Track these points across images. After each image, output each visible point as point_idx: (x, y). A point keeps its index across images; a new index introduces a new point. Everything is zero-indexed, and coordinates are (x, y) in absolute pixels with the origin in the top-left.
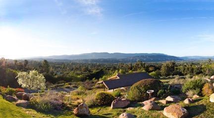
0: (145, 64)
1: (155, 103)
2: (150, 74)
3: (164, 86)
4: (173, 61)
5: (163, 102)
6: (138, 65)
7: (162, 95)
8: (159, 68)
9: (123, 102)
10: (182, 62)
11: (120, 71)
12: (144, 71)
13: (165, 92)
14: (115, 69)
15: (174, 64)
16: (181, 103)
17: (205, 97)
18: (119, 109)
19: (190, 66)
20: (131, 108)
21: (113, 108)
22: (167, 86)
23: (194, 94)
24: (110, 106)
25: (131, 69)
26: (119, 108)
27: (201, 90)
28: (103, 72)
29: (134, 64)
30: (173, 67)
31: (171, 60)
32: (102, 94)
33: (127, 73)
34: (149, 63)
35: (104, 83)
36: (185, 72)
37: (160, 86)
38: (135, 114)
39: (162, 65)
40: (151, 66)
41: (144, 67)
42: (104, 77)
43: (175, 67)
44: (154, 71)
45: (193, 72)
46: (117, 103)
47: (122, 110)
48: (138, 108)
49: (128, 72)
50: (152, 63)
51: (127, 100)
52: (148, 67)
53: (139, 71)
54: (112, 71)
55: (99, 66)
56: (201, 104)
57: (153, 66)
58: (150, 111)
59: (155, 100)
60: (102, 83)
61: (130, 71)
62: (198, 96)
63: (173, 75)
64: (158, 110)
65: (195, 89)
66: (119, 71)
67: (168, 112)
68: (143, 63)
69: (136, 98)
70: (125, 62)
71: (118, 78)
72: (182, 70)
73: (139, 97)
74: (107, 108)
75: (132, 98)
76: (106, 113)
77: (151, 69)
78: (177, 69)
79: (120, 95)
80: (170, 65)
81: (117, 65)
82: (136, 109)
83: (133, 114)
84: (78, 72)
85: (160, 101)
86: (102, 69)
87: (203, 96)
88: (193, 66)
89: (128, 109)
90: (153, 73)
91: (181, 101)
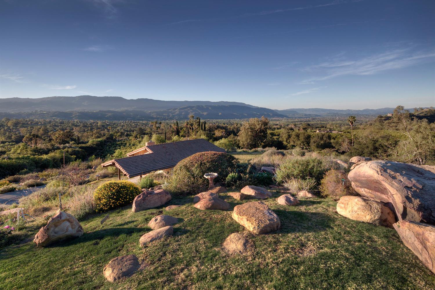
0: (205, 123)
1: (220, 196)
2: (217, 143)
3: (239, 166)
4: (263, 118)
5: (235, 197)
6: (192, 125)
7: (235, 182)
8: (235, 132)
9: (156, 197)
10: (283, 121)
11: (154, 137)
12: (203, 137)
13: (240, 178)
14: (142, 133)
15: (265, 124)
16: (270, 203)
17: (326, 200)
18: (150, 211)
19: (302, 131)
20: (174, 207)
21: (136, 211)
22: (245, 166)
23: (300, 189)
24: (131, 207)
25: (178, 133)
26: (149, 209)
27: (319, 184)
28: (115, 140)
29: (183, 124)
30: (264, 131)
31: (259, 117)
32: (110, 186)
33: (168, 142)
34: (214, 121)
35: (117, 165)
36: (292, 143)
37: (232, 166)
38: (180, 216)
39: (241, 125)
40: (218, 127)
41: (205, 130)
42: (117, 152)
43: (269, 132)
44: (225, 138)
45: (308, 143)
46: (144, 199)
47: (154, 211)
48: (187, 205)
49: (170, 139)
50: (222, 122)
51: (166, 192)
52: (211, 130)
53: (193, 137)
54: (136, 137)
55: (104, 127)
56: (314, 211)
57: (222, 128)
58: (208, 212)
59: (220, 191)
60: (114, 164)
61: (175, 138)
62: (310, 195)
63: (264, 147)
64: (223, 210)
65: (303, 178)
66: (150, 137)
67: (240, 213)
68: (202, 121)
69: (185, 189)
70: (165, 119)
71: (150, 152)
72: (283, 138)
73: (189, 186)
74: (124, 212)
75: (176, 187)
76: (120, 222)
77: (218, 133)
78: (273, 134)
79: (152, 185)
80: (258, 127)
81: (146, 125)
82: (183, 207)
83: (176, 217)
84: (39, 146)
85: (231, 194)
86: (112, 136)
87: (322, 197)
88: (309, 130)
89: (167, 209)
90: (223, 141)
91: (271, 197)
